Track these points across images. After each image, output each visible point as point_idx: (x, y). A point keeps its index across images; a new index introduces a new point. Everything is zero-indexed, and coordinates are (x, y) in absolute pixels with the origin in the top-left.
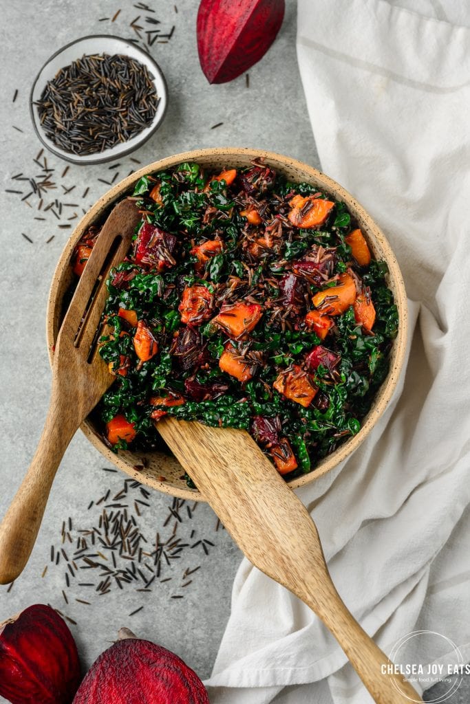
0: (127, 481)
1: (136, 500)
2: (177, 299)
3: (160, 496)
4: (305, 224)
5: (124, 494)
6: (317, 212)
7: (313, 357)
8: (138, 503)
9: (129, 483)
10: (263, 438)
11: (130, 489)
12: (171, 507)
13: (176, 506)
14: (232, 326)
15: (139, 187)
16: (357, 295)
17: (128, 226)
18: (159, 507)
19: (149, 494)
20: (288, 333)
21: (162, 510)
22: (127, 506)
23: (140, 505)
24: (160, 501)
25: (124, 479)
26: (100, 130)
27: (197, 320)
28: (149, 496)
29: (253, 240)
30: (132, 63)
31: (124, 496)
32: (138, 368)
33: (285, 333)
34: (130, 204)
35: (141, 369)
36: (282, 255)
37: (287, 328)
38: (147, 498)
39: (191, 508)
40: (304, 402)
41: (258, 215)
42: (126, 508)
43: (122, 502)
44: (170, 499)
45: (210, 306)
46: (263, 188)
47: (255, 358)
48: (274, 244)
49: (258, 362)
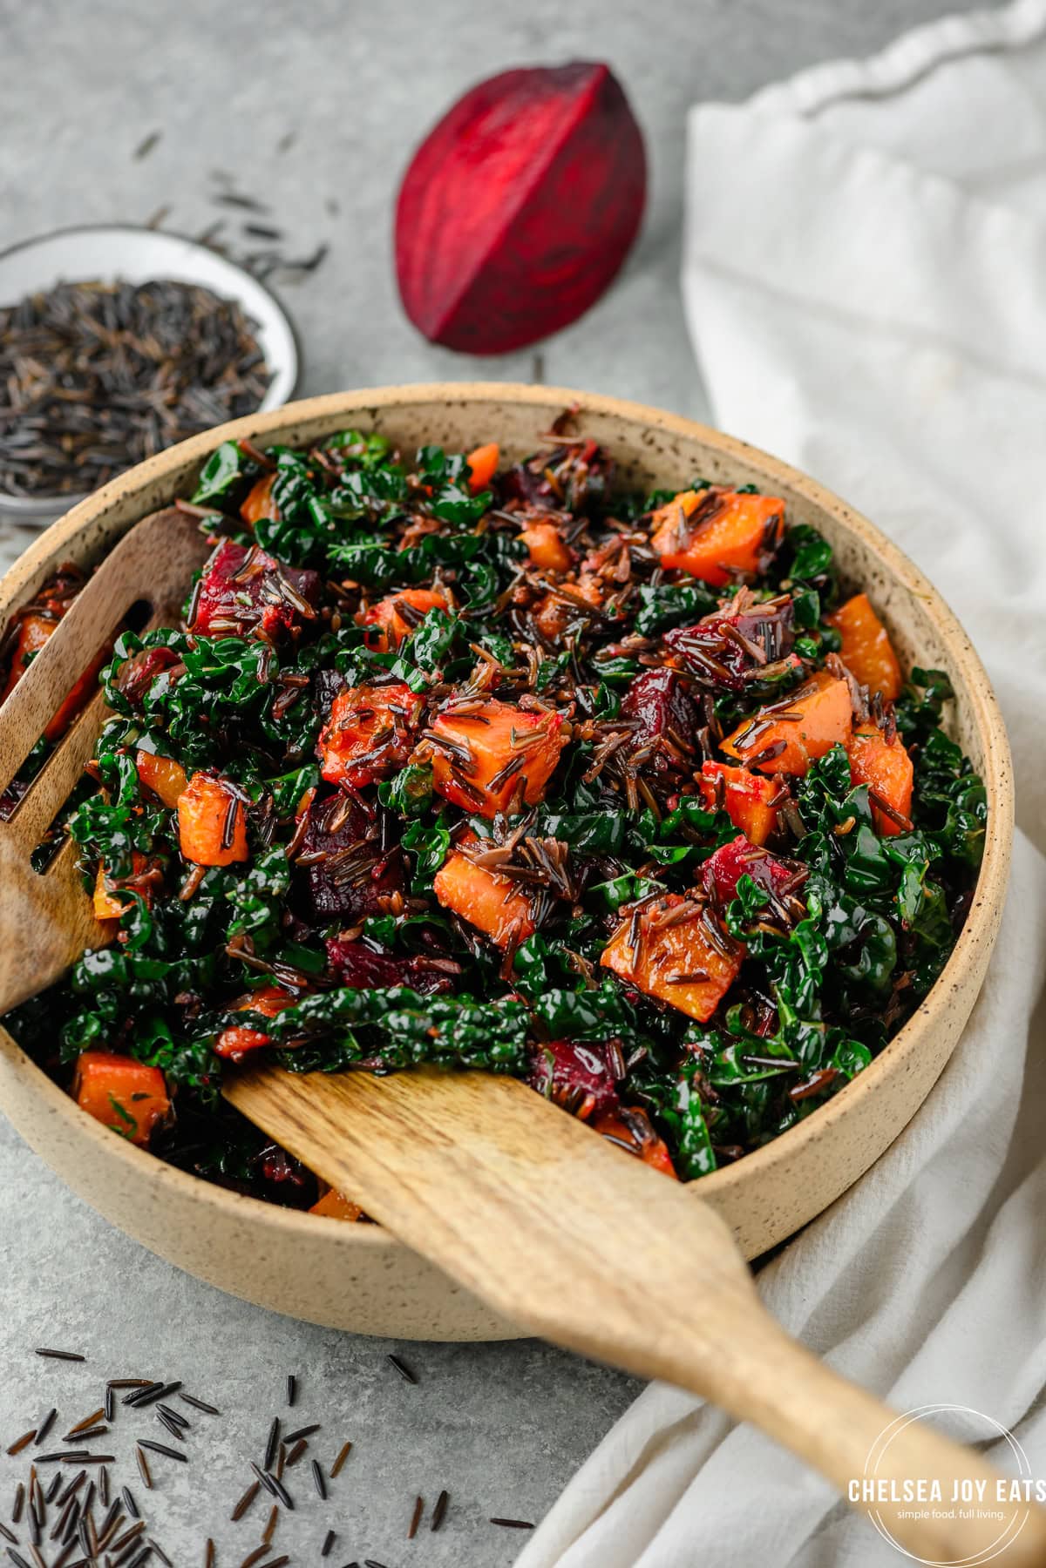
0: (115, 1385)
1: (140, 1442)
2: (312, 724)
3: (225, 1432)
4: (698, 552)
5: (103, 1423)
6: (732, 523)
7: (722, 859)
8: (147, 1452)
9: (121, 1394)
10: (566, 1087)
11: (122, 1410)
12: (262, 1465)
13: (277, 1461)
14: (474, 743)
15: (212, 473)
16: (855, 723)
17: (172, 582)
18: (219, 1464)
19: (186, 1425)
20: (648, 818)
21: (230, 1473)
22: (111, 1459)
23: (153, 1458)
24: (224, 1448)
25: (103, 1382)
26: (95, 443)
27: (370, 762)
28: (185, 1432)
29: (544, 584)
30: (199, 298)
31: (103, 1431)
32: (186, 892)
33: (636, 818)
34: (182, 524)
35: (194, 900)
36: (627, 624)
37: (643, 804)
38: (179, 1435)
39: (328, 1468)
40: (695, 1003)
41: (560, 539)
42: (108, 1466)
43: (95, 1447)
44: (257, 1441)
45: (411, 724)
46: (576, 490)
47: (544, 862)
48: (605, 597)
49: (554, 877)
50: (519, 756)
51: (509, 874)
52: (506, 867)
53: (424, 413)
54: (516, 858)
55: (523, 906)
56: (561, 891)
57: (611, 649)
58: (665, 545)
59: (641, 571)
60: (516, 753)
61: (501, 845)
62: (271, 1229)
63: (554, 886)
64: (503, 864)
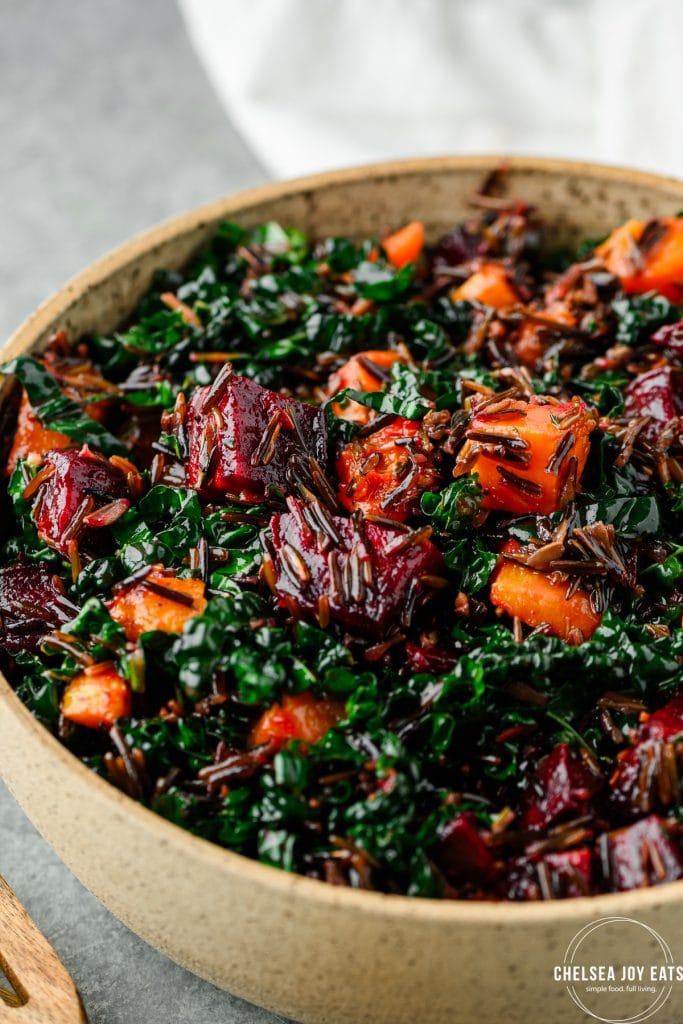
4: (656, 271)
27: (403, 494)
45: (426, 447)
46: (515, 244)
47: (596, 550)
48: (579, 318)
49: (611, 564)
50: (568, 436)
51: (565, 569)
52: (561, 563)
53: (355, 193)
54: (569, 552)
55: (584, 601)
56: (620, 576)
57: (600, 362)
58: (621, 268)
59: (607, 293)
60: (565, 433)
61: (549, 542)
62: (424, 924)
63: (612, 572)
64: (556, 560)
